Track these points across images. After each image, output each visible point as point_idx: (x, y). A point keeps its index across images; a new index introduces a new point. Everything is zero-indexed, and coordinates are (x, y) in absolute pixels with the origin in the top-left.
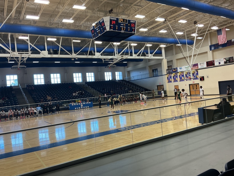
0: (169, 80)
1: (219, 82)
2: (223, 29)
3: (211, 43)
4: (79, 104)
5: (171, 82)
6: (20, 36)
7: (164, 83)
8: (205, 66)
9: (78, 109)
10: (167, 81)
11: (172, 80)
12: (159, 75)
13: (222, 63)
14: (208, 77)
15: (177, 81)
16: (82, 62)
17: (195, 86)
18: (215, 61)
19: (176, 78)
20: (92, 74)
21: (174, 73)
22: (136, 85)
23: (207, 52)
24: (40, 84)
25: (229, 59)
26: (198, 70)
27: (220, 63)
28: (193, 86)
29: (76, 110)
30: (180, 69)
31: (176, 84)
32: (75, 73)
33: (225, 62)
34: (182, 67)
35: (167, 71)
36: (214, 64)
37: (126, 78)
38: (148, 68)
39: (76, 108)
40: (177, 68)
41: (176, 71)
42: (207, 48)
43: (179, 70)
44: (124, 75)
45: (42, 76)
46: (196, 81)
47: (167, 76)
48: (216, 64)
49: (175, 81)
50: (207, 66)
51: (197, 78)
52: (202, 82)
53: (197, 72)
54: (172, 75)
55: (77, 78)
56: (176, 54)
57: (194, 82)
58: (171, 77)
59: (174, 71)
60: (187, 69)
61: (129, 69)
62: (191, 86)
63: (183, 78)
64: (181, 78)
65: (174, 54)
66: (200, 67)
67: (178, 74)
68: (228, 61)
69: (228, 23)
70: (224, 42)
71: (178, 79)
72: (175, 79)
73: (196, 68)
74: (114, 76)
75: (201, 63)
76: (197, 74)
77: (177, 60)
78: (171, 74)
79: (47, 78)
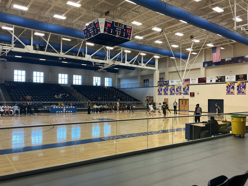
0: (160, 92)
1: (209, 100)
2: (218, 47)
3: (205, 59)
4: (62, 107)
5: (161, 94)
6: (3, 25)
7: (154, 94)
8: (197, 82)
9: (60, 113)
10: (157, 93)
11: (163, 92)
12: (150, 86)
13: (214, 81)
14: (198, 94)
15: (167, 94)
16: (70, 63)
17: (184, 102)
18: (207, 79)
19: (167, 91)
20: (80, 77)
21: (165, 86)
22: (125, 94)
23: (199, 69)
24: (20, 81)
25: (221, 78)
26: (189, 85)
27: (211, 81)
28: (182, 101)
29: (57, 114)
30: (172, 82)
31: (166, 97)
32: (60, 73)
33: (217, 81)
34: (174, 81)
35: (159, 83)
36: (205, 82)
37: (116, 85)
38: (139, 77)
39: (57, 112)
40: (168, 81)
41: (167, 84)
42: (200, 65)
43: (170, 83)
44: (113, 82)
45: (24, 72)
46: (187, 97)
47: (157, 88)
48: (208, 81)
49: (166, 94)
50: (199, 82)
51: (187, 94)
52: (192, 98)
53: (188, 87)
54: (163, 88)
55: (63, 79)
56: (169, 66)
57: (184, 97)
58: (161, 90)
59: (166, 84)
60: (178, 83)
61: (120, 76)
62: (181, 101)
63: (173, 92)
64: (171, 92)
65: (167, 66)
66: (191, 82)
67: (169, 88)
68: (219, 80)
69: (224, 42)
70: (218, 60)
71: (169, 92)
72: (165, 92)
73: (188, 84)
74: (103, 81)
75: (193, 79)
76: (188, 89)
77: (170, 72)
78: (162, 86)
79: (29, 76)
